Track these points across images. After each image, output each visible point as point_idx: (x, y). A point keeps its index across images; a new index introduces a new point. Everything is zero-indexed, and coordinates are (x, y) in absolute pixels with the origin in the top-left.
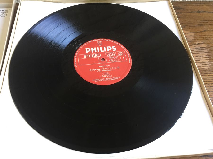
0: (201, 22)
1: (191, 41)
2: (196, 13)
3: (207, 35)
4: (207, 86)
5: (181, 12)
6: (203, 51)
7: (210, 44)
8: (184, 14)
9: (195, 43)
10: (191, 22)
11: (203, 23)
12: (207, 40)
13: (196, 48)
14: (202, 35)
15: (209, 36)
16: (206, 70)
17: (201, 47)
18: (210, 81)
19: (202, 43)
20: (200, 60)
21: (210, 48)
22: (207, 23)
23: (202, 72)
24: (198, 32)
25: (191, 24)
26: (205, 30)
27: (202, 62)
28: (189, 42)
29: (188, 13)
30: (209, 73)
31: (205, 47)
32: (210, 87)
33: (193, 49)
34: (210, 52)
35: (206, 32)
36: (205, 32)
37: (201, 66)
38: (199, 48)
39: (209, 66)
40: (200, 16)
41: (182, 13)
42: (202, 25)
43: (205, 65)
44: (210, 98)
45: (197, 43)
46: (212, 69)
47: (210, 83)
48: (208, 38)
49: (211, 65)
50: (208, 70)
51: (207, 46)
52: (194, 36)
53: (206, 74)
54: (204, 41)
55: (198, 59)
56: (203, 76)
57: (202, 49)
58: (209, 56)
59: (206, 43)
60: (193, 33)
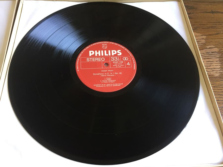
0: (214, 23)
1: (202, 44)
2: (209, 13)
3: (220, 38)
4: (217, 94)
6: (215, 56)
8: (196, 14)
9: (206, 47)
10: (203, 24)
11: (216, 24)
12: (219, 44)
13: (207, 53)
14: (215, 38)
15: (221, 40)
16: (217, 77)
17: (213, 51)
18: (221, 89)
19: (214, 48)
20: (210, 66)
21: (222, 53)
22: (221, 24)
24: (210, 35)
25: (203, 26)
26: (218, 32)
27: (213, 68)
28: (200, 45)
29: (201, 13)
30: (220, 80)
31: (217, 51)
32: (220, 96)
33: (204, 53)
35: (219, 35)
36: (217, 35)
37: (211, 72)
38: (210, 52)
39: (220, 73)
40: (213, 17)
41: (194, 13)
43: (216, 72)
44: (219, 107)
45: (208, 47)
47: (220, 91)
48: (221, 42)
49: (222, 71)
50: (218, 77)
51: (219, 50)
52: (206, 39)
53: (216, 81)
54: (216, 45)
55: (209, 65)
56: (213, 83)
57: (214, 53)
58: (220, 61)
59: (218, 47)
60: (205, 36)
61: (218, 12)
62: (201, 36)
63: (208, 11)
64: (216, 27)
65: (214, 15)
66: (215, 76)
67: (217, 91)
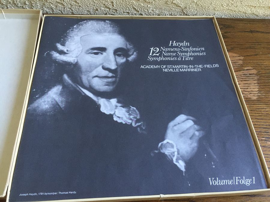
0: (253, 44)
1: (239, 66)
2: (247, 33)
3: (259, 59)
4: (254, 118)
5: (230, 31)
6: (253, 78)
7: (261, 70)
8: (233, 33)
9: (244, 68)
10: (241, 43)
11: (254, 45)
12: (258, 66)
13: (244, 75)
14: (253, 59)
15: (260, 61)
16: (254, 100)
17: (250, 73)
18: (258, 112)
19: (252, 69)
20: (248, 88)
21: (260, 75)
22: (260, 45)
23: (249, 102)
24: (247, 56)
25: (241, 46)
26: (256, 53)
27: (250, 91)
28: (237, 67)
29: (239, 33)
30: (258, 103)
31: (255, 73)
32: (257, 120)
33: (241, 75)
34: (260, 80)
35: (258, 56)
36: (256, 56)
37: (248, 95)
38: (248, 74)
39: (258, 96)
40: (252, 37)
41: (232, 32)
42: (254, 47)
43: (254, 95)
44: (256, 132)
45: (246, 68)
46: (261, 100)
47: (258, 115)
48: (259, 63)
49: (260, 94)
50: (256, 100)
51: (257, 73)
52: (243, 60)
53: (254, 104)
54: (255, 66)
55: (246, 87)
56: (250, 106)
57: (251, 75)
58: (258, 84)
59: (256, 69)
60: (243, 56)
61: (257, 31)
62: (239, 56)
63: (247, 31)
64: (254, 48)
65: (253, 35)
66: (253, 99)
67: (254, 114)
